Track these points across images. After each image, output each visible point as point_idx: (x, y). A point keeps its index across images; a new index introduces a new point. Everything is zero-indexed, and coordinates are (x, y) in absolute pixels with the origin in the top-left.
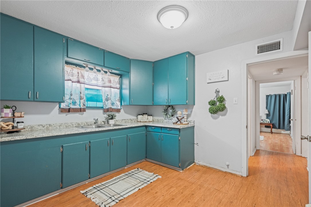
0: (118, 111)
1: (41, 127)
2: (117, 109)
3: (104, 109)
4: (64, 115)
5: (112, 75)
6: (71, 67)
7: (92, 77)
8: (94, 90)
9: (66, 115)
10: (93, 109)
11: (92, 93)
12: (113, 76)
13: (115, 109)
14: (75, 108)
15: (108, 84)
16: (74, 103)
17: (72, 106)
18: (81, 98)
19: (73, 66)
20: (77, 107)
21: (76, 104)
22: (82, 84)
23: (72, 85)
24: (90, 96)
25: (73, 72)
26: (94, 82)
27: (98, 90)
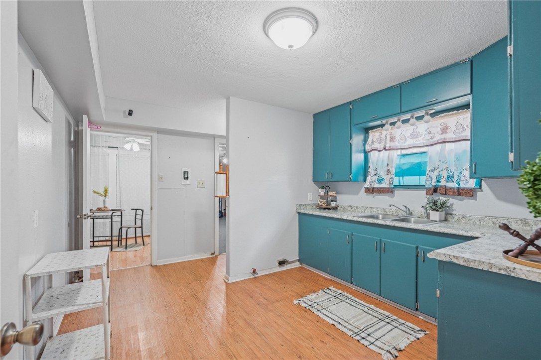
0: (470, 193)
1: (349, 209)
2: (459, 189)
3: (425, 188)
4: (371, 196)
5: (453, 114)
6: (379, 130)
7: (408, 134)
8: (414, 155)
9: (373, 197)
10: (409, 188)
11: (412, 161)
12: (455, 114)
13: (453, 188)
14: (380, 188)
15: (438, 137)
16: (380, 180)
17: (376, 185)
18: (388, 172)
19: (379, 129)
20: (383, 185)
21: (383, 182)
22: (391, 152)
23: (379, 155)
24: (408, 167)
25: (382, 136)
26: (410, 142)
27: (421, 153)
